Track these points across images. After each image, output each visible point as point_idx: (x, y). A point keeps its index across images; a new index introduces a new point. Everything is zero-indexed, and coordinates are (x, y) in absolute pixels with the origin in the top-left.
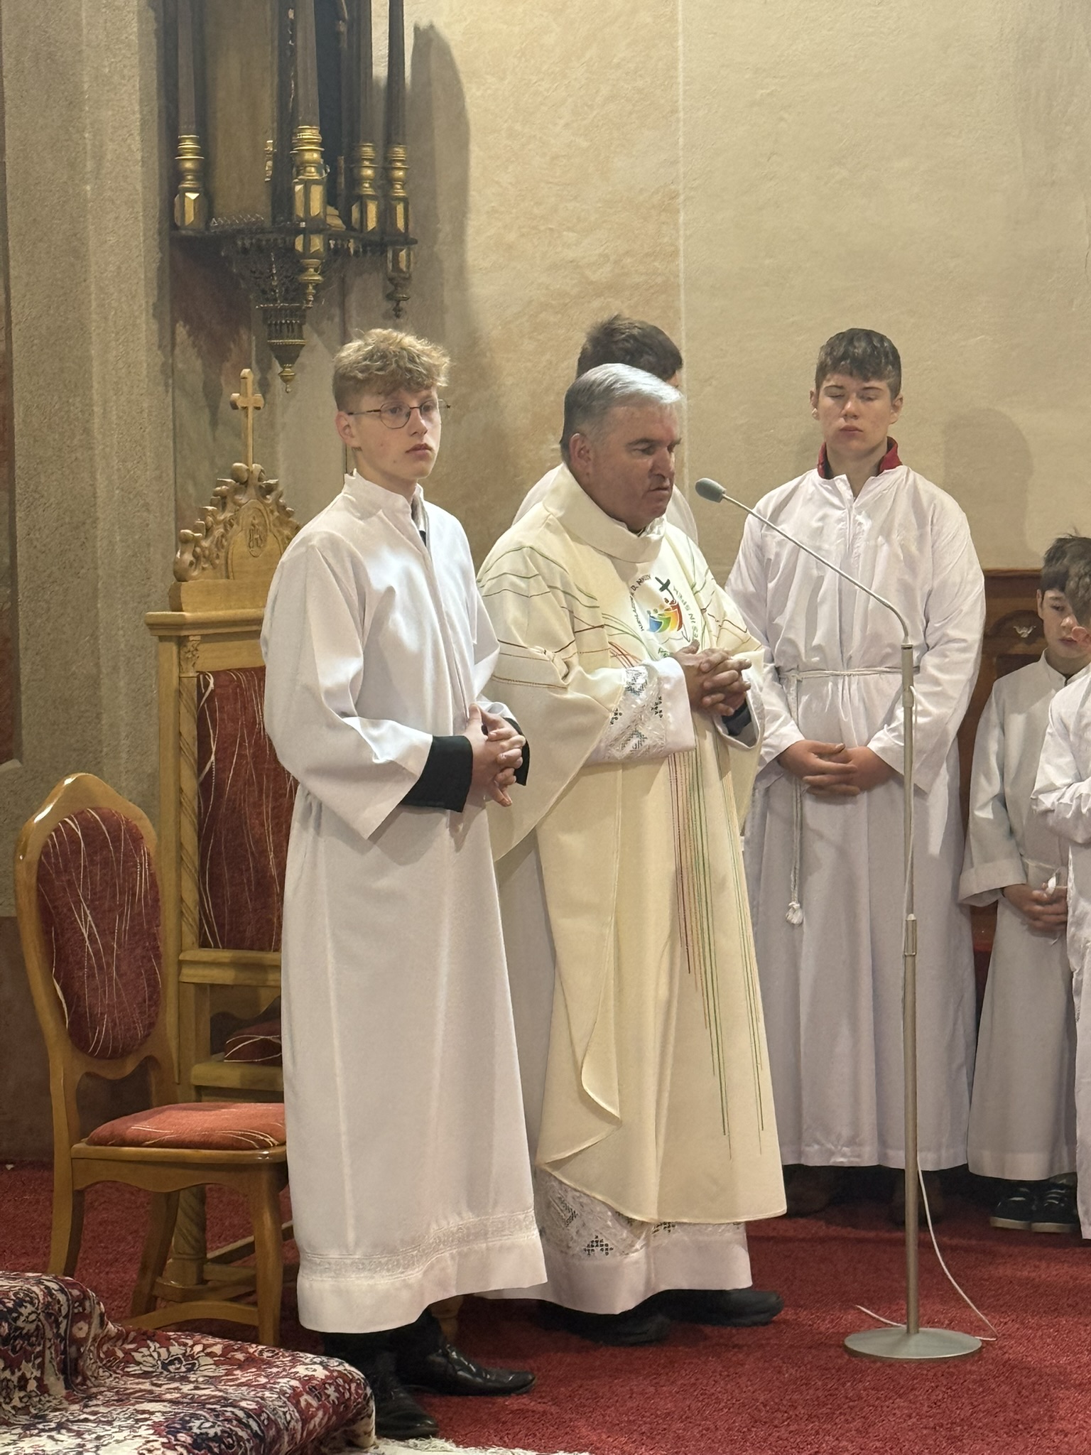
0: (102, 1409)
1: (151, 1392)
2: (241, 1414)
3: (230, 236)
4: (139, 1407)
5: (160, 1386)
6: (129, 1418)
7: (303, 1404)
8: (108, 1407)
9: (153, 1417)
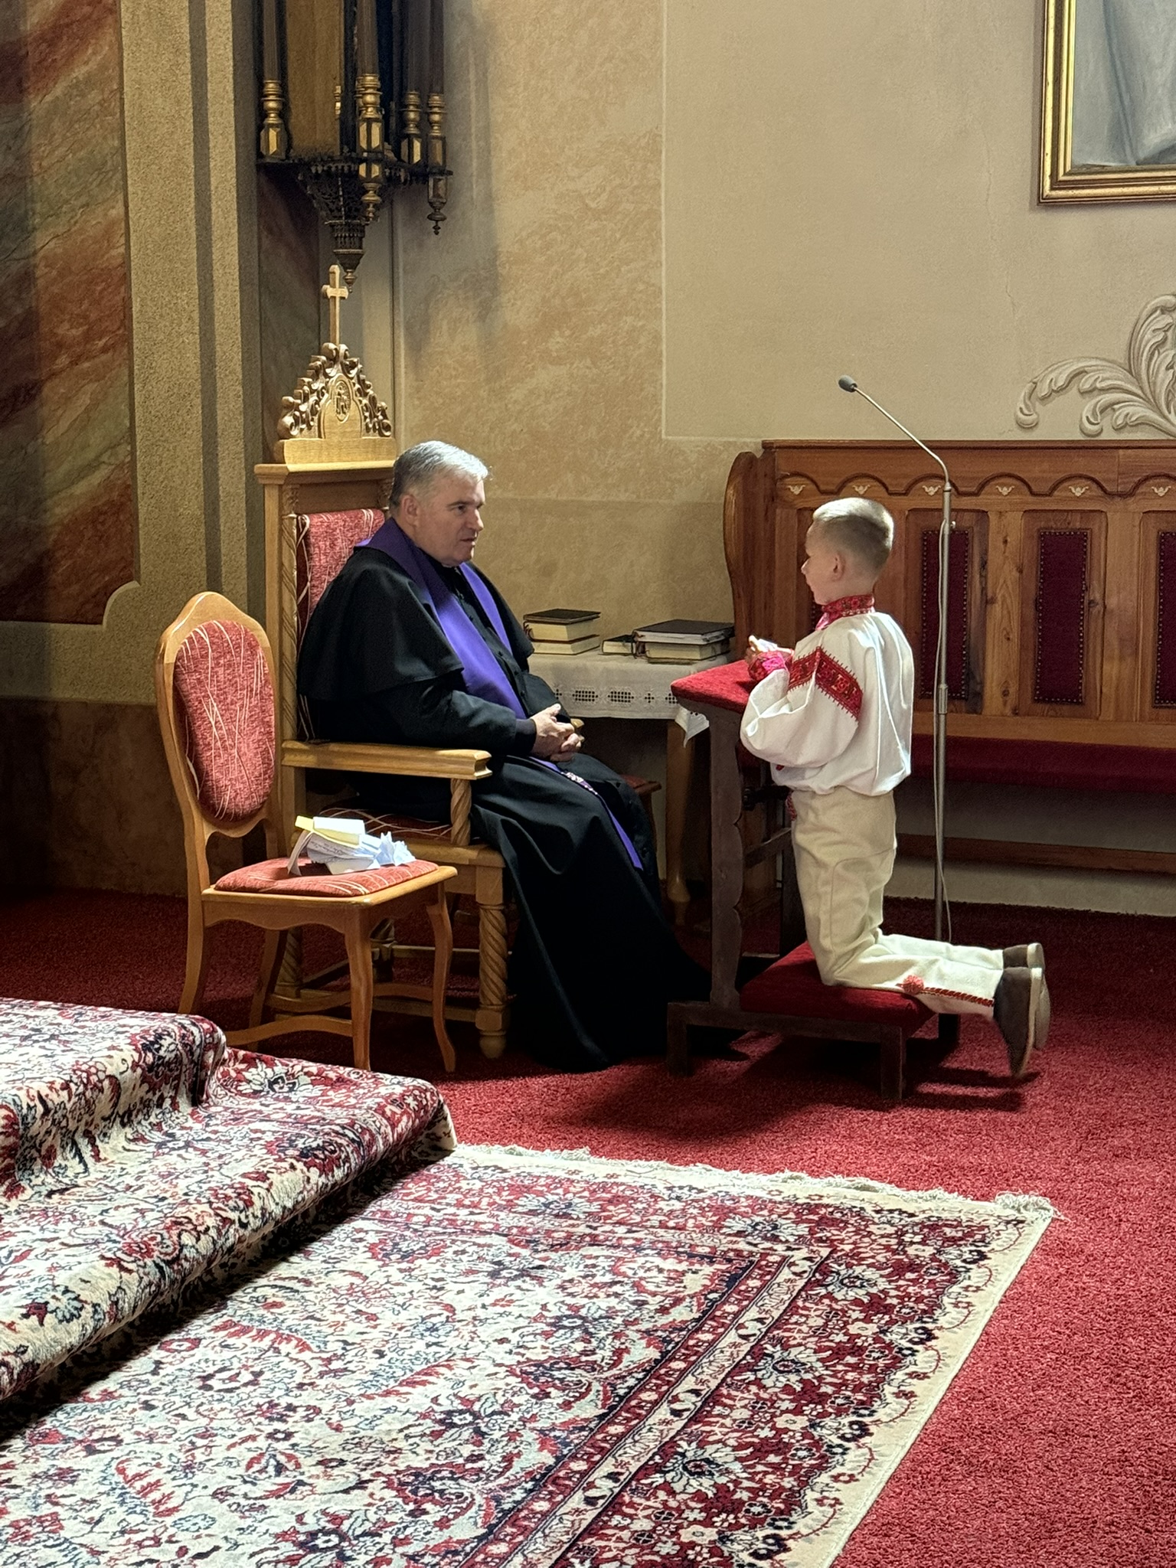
0: (221, 1128)
1: (261, 1112)
2: (337, 1128)
3: (304, 165)
4: (253, 1126)
5: (268, 1106)
6: (245, 1137)
7: (389, 1113)
8: (226, 1125)
9: (264, 1136)
